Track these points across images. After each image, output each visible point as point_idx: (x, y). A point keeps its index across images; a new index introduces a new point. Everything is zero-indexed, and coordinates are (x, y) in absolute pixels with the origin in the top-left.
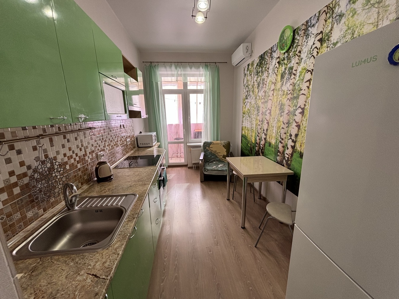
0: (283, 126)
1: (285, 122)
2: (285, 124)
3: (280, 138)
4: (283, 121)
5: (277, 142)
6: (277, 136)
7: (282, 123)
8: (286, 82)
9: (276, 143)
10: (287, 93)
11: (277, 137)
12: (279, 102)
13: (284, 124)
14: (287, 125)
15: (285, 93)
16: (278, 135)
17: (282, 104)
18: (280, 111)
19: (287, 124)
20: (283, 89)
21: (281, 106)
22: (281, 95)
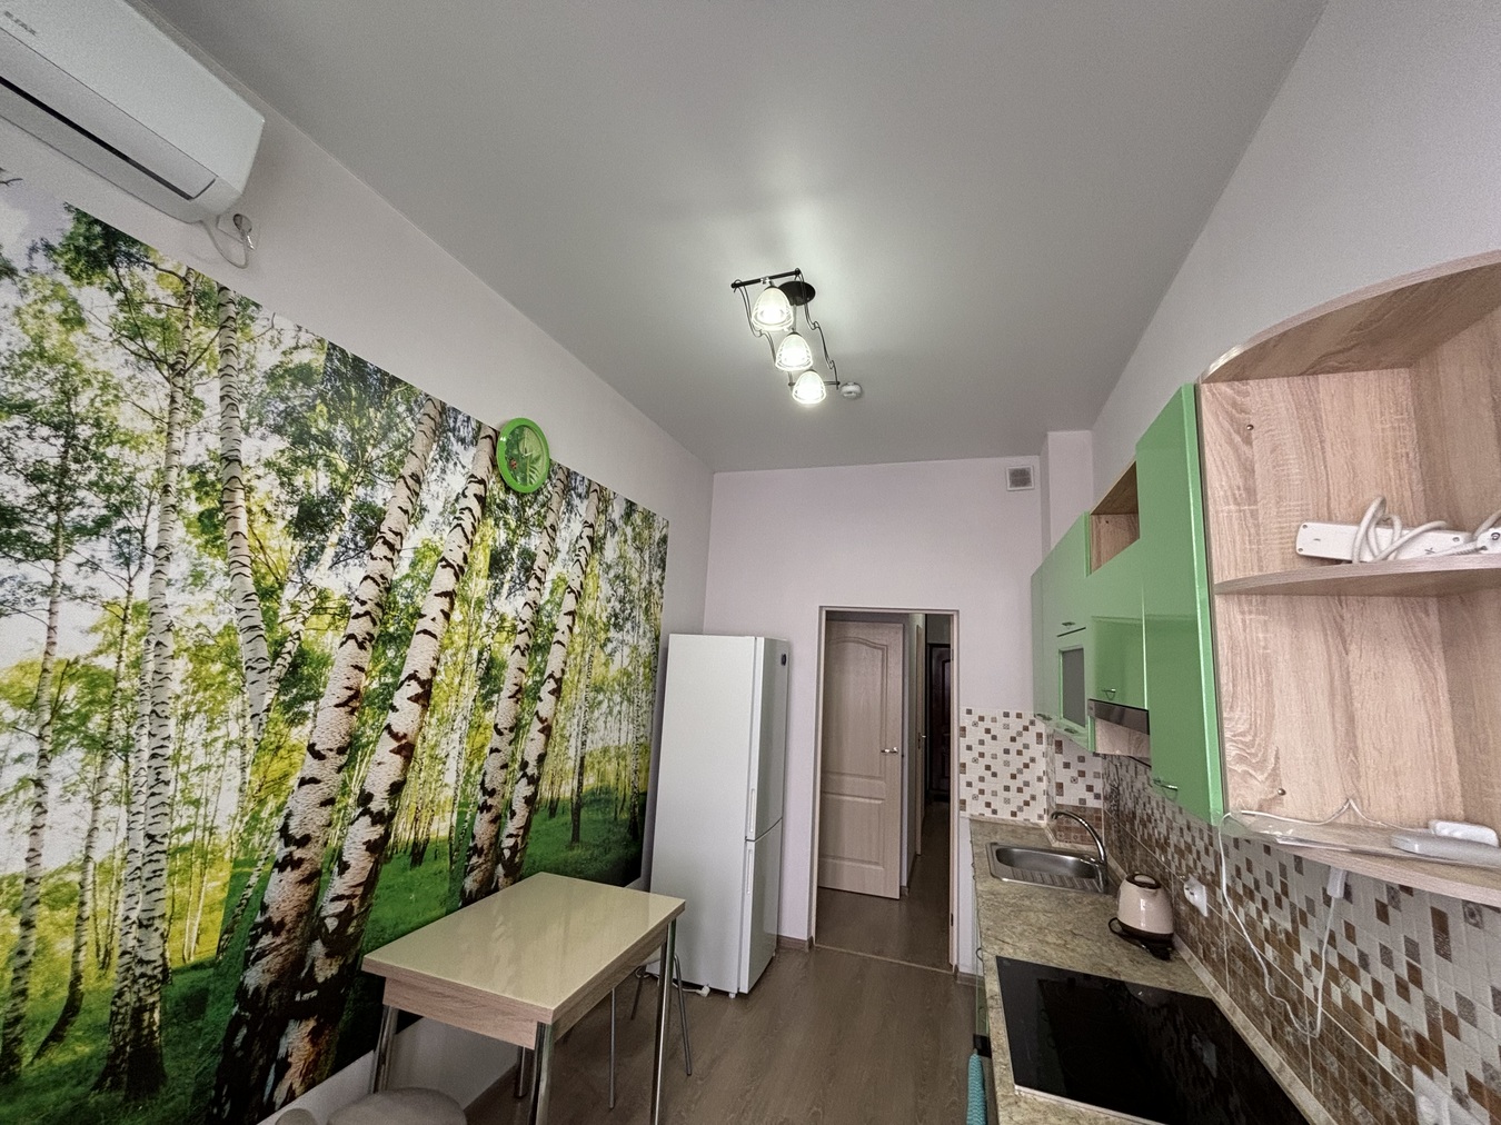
0: (495, 741)
1: (504, 723)
2: (506, 732)
3: (481, 794)
4: (496, 726)
5: (468, 817)
6: (464, 791)
7: (491, 732)
8: (510, 589)
9: (461, 821)
10: (514, 627)
11: (466, 797)
12: (481, 653)
13: (500, 733)
14: (513, 735)
15: (506, 624)
16: (470, 786)
17: (492, 660)
18: (482, 686)
19: (511, 730)
20: (501, 610)
21: (488, 669)
22: (487, 626)
